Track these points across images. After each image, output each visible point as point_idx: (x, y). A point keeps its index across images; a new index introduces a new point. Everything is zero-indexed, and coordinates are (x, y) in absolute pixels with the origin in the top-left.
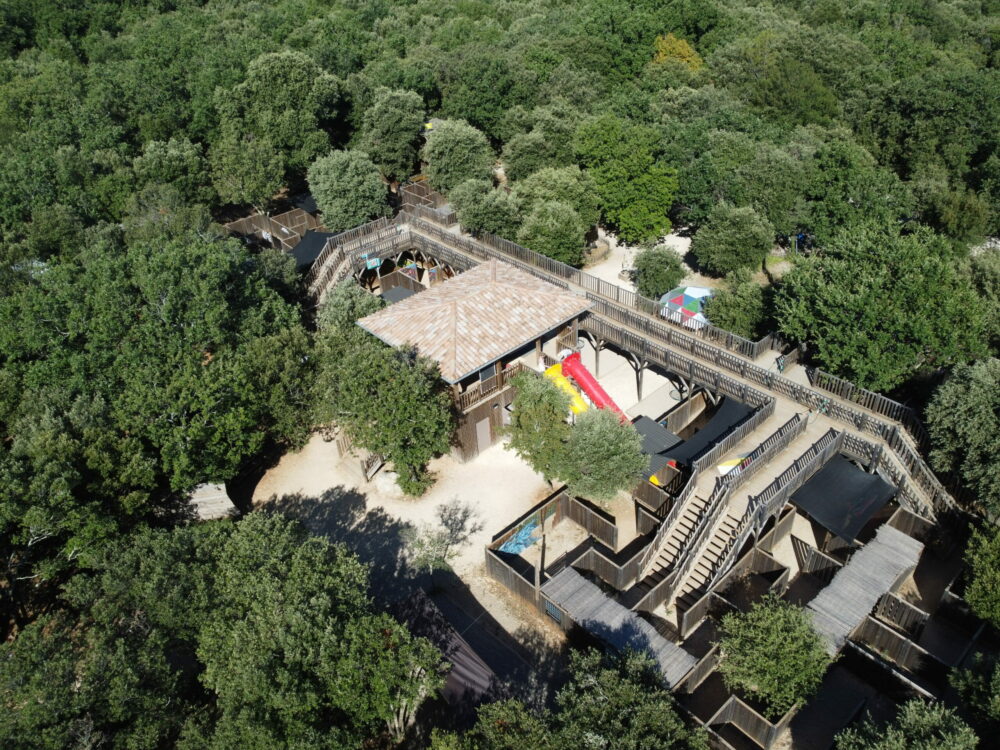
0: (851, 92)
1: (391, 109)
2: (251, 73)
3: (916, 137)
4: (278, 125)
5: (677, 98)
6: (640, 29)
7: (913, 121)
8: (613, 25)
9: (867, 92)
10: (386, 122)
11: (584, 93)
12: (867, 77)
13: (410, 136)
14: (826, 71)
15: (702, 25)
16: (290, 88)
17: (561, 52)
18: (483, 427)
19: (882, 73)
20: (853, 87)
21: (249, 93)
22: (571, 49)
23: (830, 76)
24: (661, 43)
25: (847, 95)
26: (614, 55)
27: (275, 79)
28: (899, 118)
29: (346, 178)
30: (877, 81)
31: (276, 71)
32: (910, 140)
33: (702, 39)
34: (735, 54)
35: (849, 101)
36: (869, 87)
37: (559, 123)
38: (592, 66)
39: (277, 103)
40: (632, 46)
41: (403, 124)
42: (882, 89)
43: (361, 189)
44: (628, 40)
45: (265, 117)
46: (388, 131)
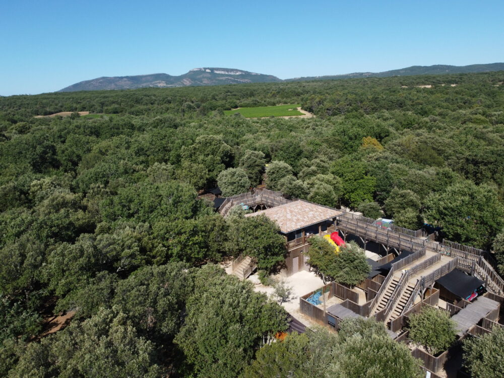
0: (450, 157)
1: (252, 157)
2: (197, 141)
3: (481, 173)
4: (206, 161)
5: (373, 157)
6: (356, 134)
7: (479, 167)
8: (344, 132)
9: (457, 157)
10: (250, 162)
11: (333, 156)
12: (456, 152)
13: (259, 168)
14: (438, 150)
15: (382, 135)
16: (212, 147)
17: (323, 142)
18: (296, 261)
19: (463, 150)
20: (451, 155)
21: (195, 149)
22: (327, 141)
23: (440, 152)
24: (365, 140)
25: (448, 159)
26: (345, 144)
27: (206, 144)
28: (473, 166)
29: (235, 178)
30: (460, 153)
31: (207, 141)
32: (479, 175)
33: (383, 140)
34: (397, 144)
35: (449, 161)
36: (458, 155)
37: (323, 164)
38: (336, 147)
39: (206, 153)
40: (353, 141)
41: (257, 163)
42: (463, 156)
43: (240, 182)
44: (351, 139)
45: (201, 157)
46: (250, 166)
